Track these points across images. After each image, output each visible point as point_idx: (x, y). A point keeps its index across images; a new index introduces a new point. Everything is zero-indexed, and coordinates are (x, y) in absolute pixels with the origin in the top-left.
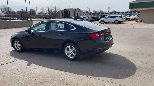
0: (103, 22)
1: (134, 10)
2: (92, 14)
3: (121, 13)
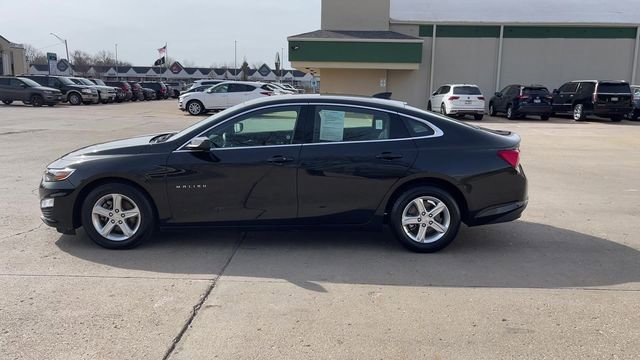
0: (195, 108)
1: (302, 66)
2: (73, 67)
3: (198, 71)
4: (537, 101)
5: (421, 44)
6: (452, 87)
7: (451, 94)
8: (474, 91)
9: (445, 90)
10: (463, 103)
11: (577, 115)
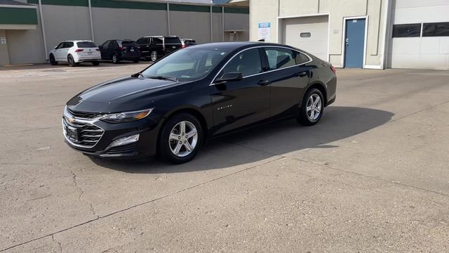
4: (132, 50)
5: (35, 9)
6: (75, 43)
7: (75, 47)
8: (91, 45)
9: (71, 45)
10: (87, 54)
11: (154, 58)
